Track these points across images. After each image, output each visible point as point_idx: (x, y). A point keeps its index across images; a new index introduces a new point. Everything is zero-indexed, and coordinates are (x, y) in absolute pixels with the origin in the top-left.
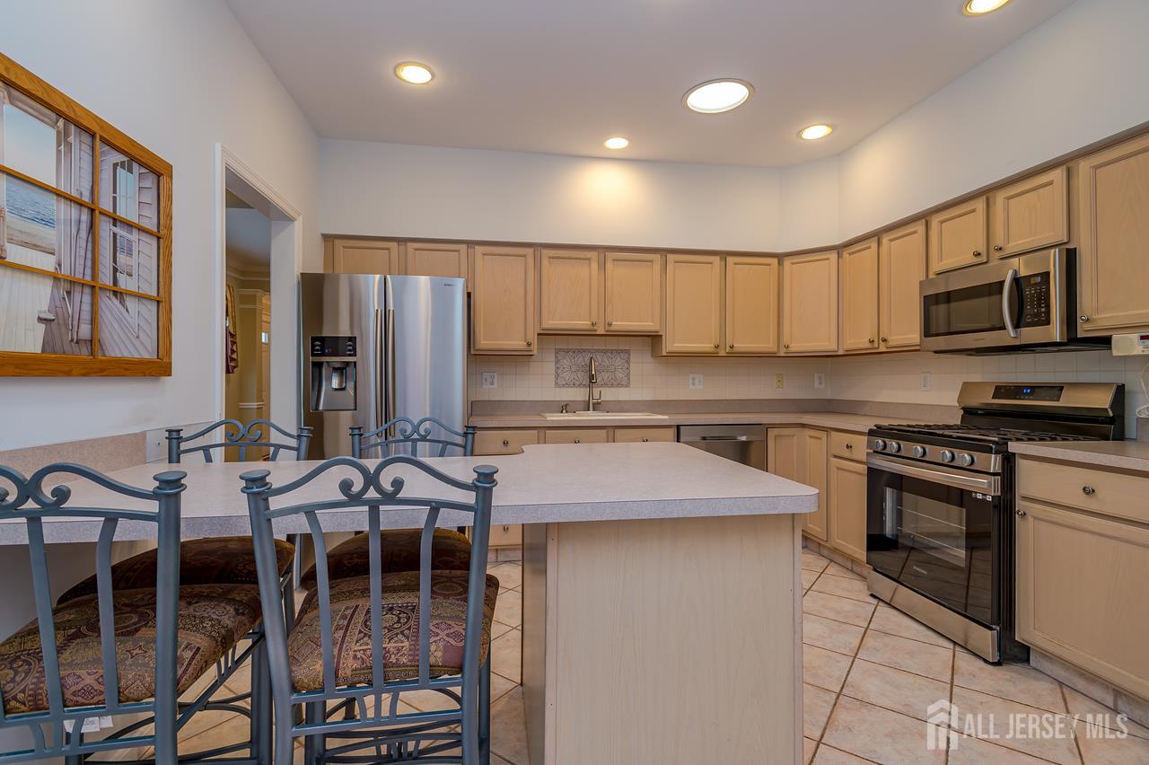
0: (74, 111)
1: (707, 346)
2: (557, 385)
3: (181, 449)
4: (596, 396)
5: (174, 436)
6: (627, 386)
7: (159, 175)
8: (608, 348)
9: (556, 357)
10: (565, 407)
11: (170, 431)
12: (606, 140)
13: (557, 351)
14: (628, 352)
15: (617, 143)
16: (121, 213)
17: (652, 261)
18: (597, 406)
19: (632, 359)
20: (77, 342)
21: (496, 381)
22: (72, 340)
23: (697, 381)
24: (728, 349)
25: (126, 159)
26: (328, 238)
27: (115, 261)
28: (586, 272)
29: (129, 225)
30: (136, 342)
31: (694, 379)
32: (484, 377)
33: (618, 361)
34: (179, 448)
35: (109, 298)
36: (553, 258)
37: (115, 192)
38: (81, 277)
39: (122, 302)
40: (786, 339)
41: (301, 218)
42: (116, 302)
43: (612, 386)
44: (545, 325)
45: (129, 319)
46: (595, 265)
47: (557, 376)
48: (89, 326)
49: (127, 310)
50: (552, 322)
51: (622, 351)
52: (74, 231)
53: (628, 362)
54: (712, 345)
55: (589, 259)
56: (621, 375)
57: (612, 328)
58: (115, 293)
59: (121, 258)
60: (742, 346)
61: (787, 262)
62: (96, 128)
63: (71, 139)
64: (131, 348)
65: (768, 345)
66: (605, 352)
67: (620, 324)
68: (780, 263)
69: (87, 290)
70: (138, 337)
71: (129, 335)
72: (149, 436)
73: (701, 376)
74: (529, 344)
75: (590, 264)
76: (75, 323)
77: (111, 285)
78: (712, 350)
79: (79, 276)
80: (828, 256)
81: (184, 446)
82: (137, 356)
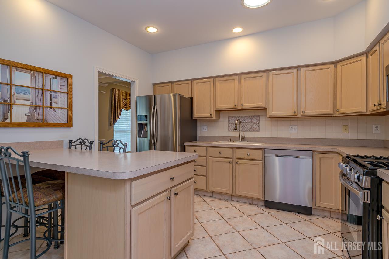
0: (35, 69)
1: (290, 112)
2: (229, 130)
3: (72, 145)
4: (243, 135)
5: (71, 142)
6: (259, 131)
7: (68, 78)
8: (250, 115)
9: (229, 120)
10: (230, 139)
11: (70, 141)
12: (233, 29)
13: (229, 117)
14: (259, 116)
15: (238, 30)
16: (53, 89)
17: (261, 76)
18: (243, 139)
19: (261, 119)
20: (38, 119)
21: (207, 129)
22: (36, 119)
23: (293, 129)
24: (302, 114)
25: (55, 76)
26: (154, 85)
27: (51, 100)
28: (233, 85)
29: (56, 92)
30: (59, 119)
31: (292, 128)
32: (203, 127)
33: (254, 120)
34: (71, 145)
35: (49, 109)
36: (220, 81)
37: (51, 84)
38: (39, 105)
39: (54, 110)
40: (338, 107)
41: (138, 80)
42: (52, 110)
43: (252, 131)
44: (217, 108)
45: (57, 114)
46: (236, 82)
47: (229, 126)
48: (42, 116)
49: (56, 112)
50: (220, 106)
51: (256, 116)
52: (37, 95)
53: (259, 121)
54: (293, 112)
55: (234, 79)
56: (256, 126)
57: (243, 107)
58: (51, 108)
59: (53, 100)
60: (309, 112)
61: (339, 66)
62: (43, 71)
63: (36, 75)
64: (57, 120)
65: (329, 110)
66: (248, 117)
67: (246, 105)
68: (335, 67)
69: (41, 108)
70: (60, 118)
71: (57, 117)
72: (64, 141)
73: (296, 127)
74: (211, 115)
75: (234, 81)
76: (37, 116)
77: (50, 106)
78: (293, 114)
79: (38, 104)
80: (360, 59)
81: (73, 144)
82: (59, 122)
